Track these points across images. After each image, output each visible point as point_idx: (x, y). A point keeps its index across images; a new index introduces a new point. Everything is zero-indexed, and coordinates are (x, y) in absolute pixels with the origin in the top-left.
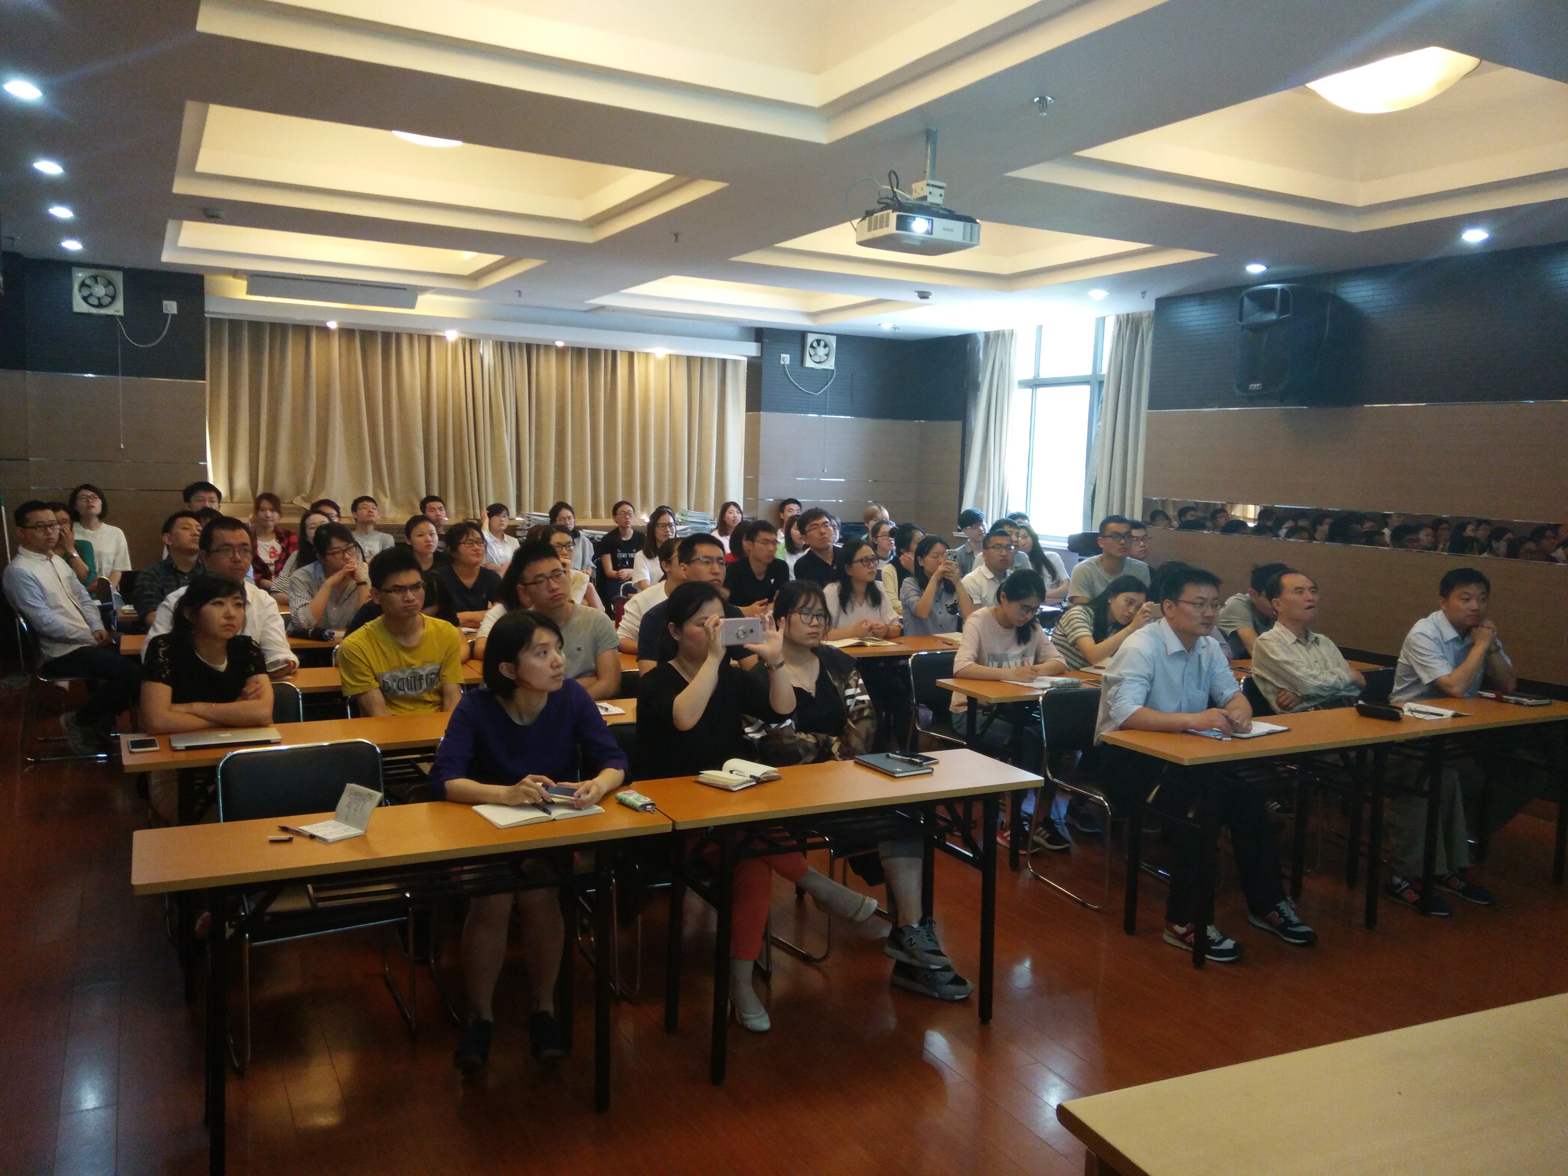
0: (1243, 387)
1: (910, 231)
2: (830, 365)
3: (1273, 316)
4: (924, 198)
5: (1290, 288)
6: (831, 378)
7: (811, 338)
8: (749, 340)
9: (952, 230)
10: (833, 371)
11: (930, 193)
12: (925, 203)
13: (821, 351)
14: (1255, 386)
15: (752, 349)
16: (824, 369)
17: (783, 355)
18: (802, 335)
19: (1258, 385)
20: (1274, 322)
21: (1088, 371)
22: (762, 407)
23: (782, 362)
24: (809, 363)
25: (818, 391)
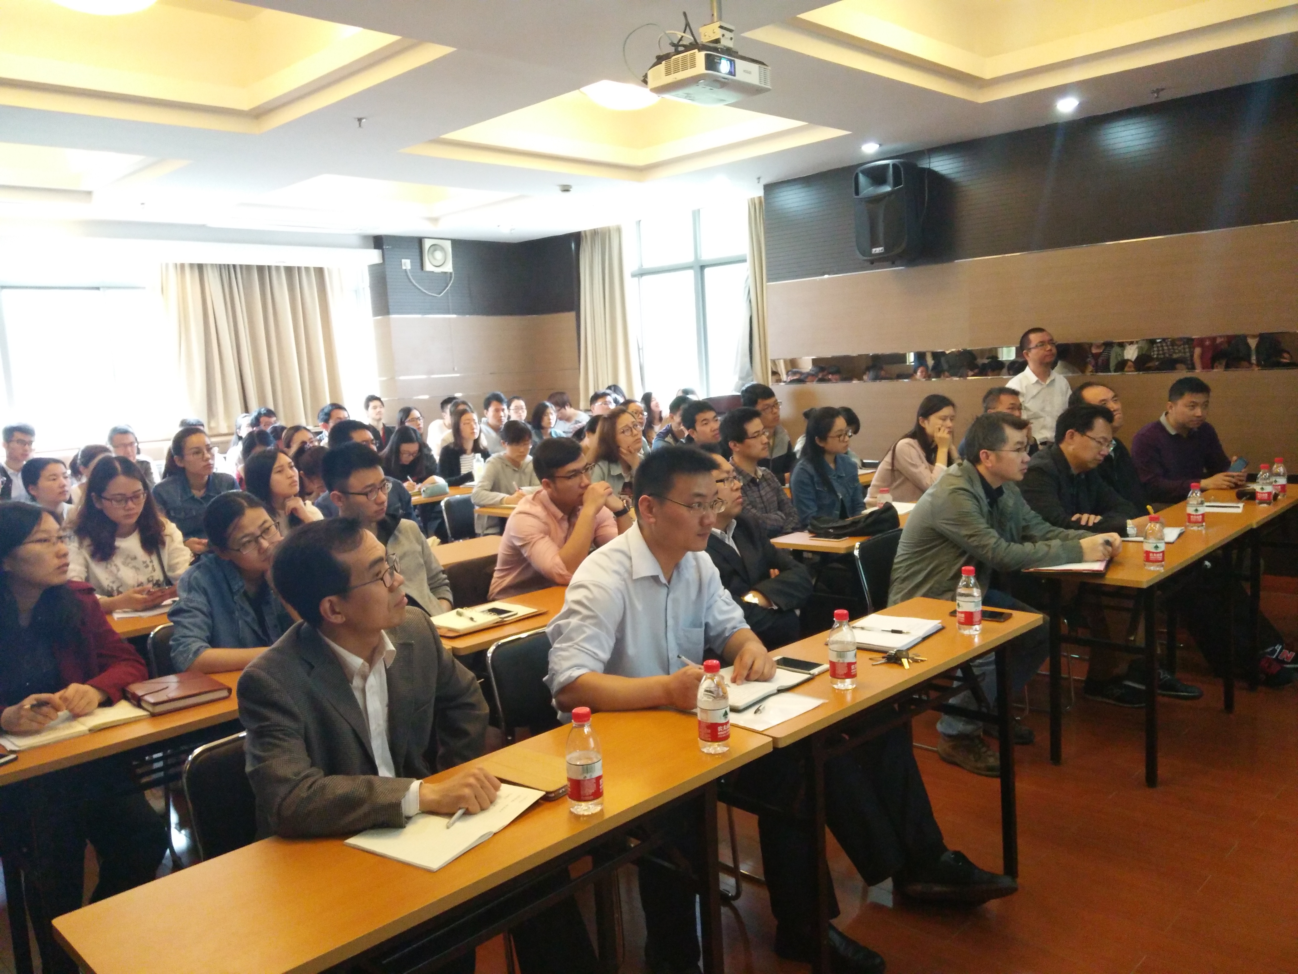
0: (865, 252)
1: (718, 71)
2: (449, 268)
3: (887, 189)
4: (717, 41)
5: (901, 163)
6: (450, 280)
7: (427, 244)
8: (371, 248)
9: (750, 73)
10: (451, 273)
11: (723, 35)
12: (718, 46)
13: (439, 255)
14: (877, 250)
15: (374, 256)
16: (442, 273)
17: (403, 261)
18: (420, 241)
19: (881, 249)
20: (889, 194)
21: (689, 258)
22: (390, 311)
23: (404, 268)
24: (429, 267)
25: (441, 293)
